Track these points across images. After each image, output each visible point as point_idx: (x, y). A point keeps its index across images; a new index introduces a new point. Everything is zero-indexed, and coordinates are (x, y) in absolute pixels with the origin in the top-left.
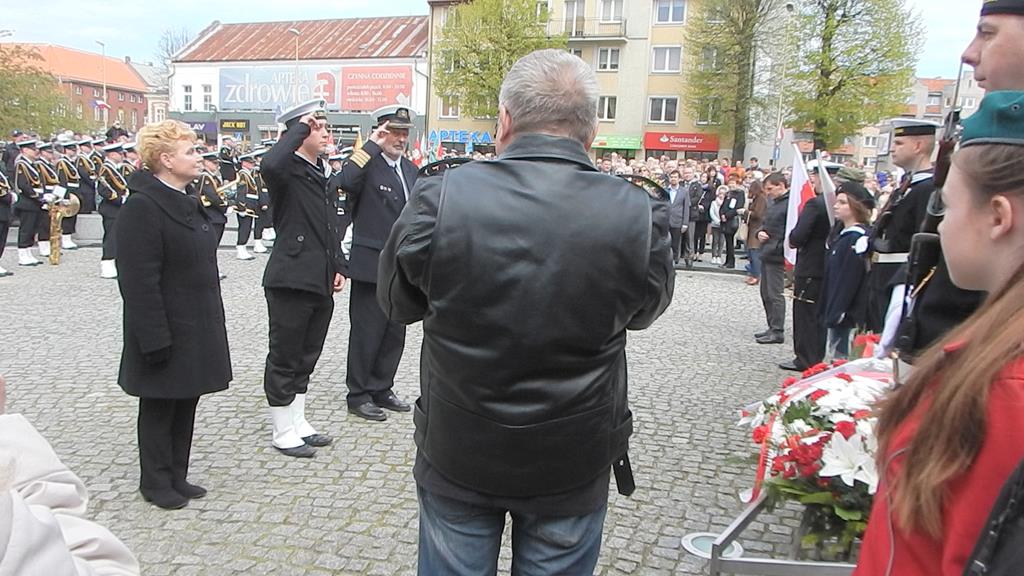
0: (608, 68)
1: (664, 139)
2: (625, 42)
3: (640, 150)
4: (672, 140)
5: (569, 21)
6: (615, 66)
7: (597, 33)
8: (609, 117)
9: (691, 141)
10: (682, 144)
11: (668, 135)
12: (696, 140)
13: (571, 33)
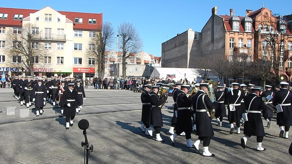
0: (60, 49)
1: (79, 69)
2: (65, 41)
3: (72, 73)
4: (82, 70)
5: (46, 34)
6: (63, 48)
7: (56, 38)
8: (61, 63)
9: (87, 70)
10: (84, 71)
11: (80, 68)
12: (88, 70)
13: (47, 38)
